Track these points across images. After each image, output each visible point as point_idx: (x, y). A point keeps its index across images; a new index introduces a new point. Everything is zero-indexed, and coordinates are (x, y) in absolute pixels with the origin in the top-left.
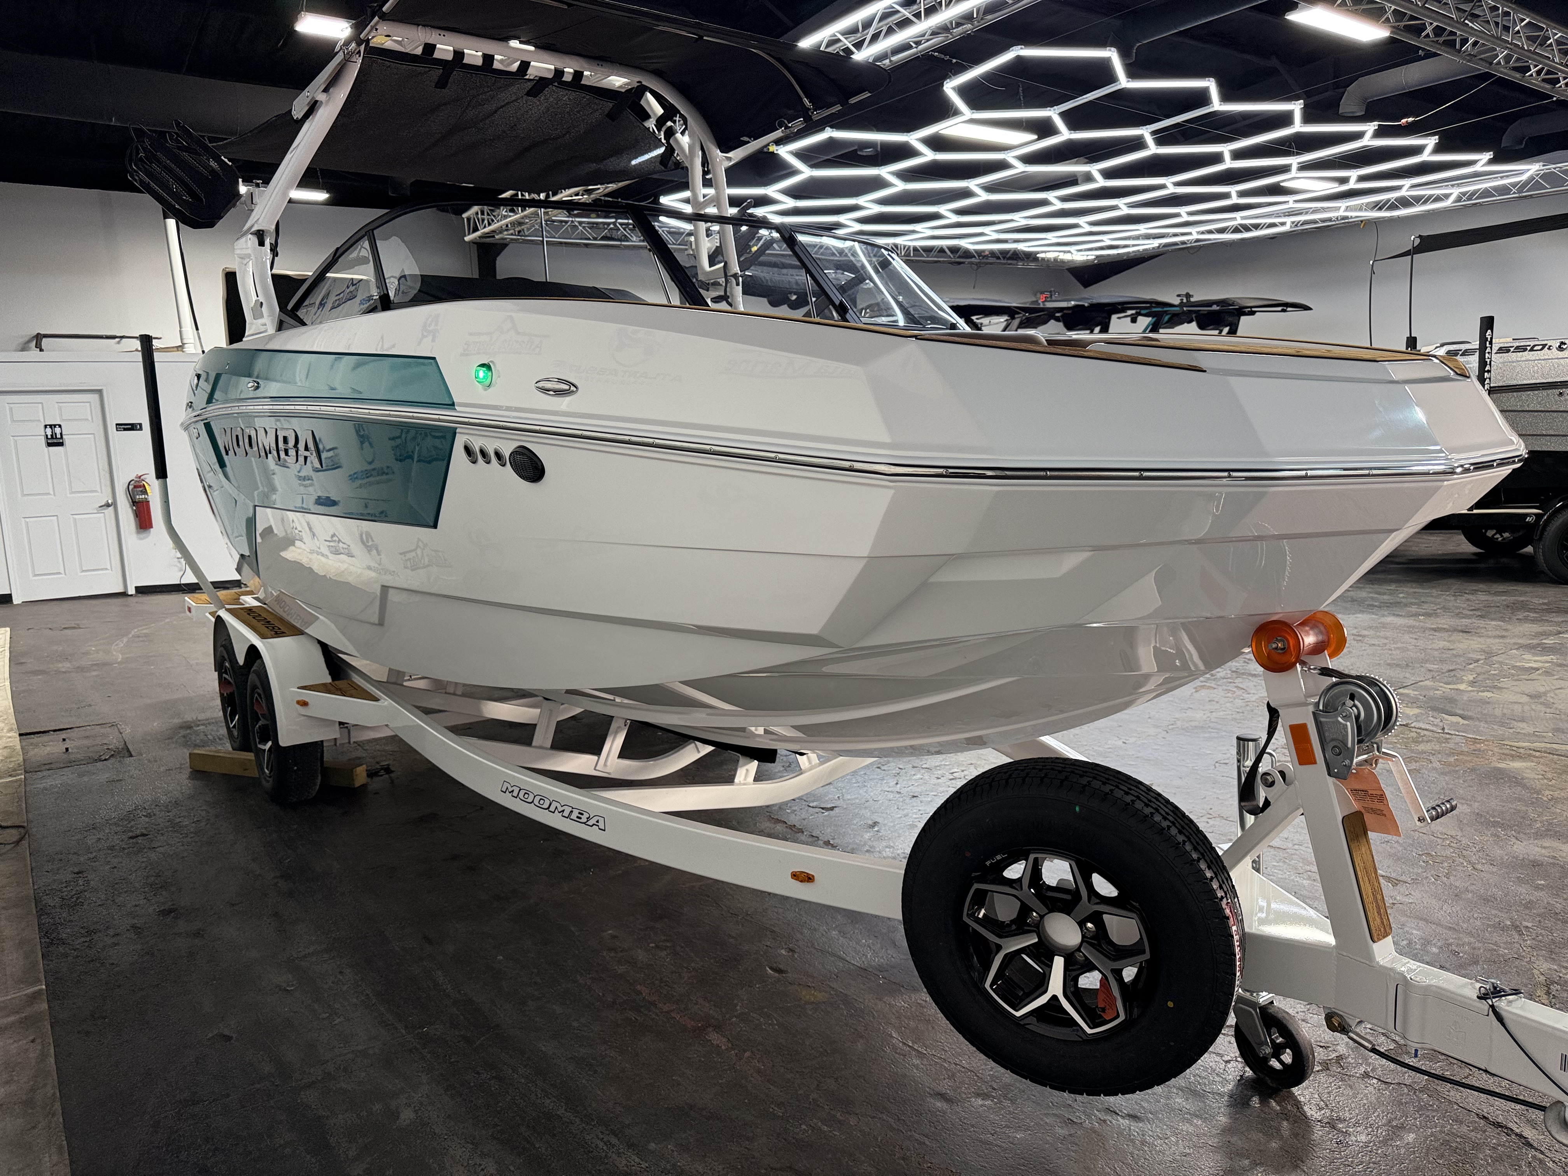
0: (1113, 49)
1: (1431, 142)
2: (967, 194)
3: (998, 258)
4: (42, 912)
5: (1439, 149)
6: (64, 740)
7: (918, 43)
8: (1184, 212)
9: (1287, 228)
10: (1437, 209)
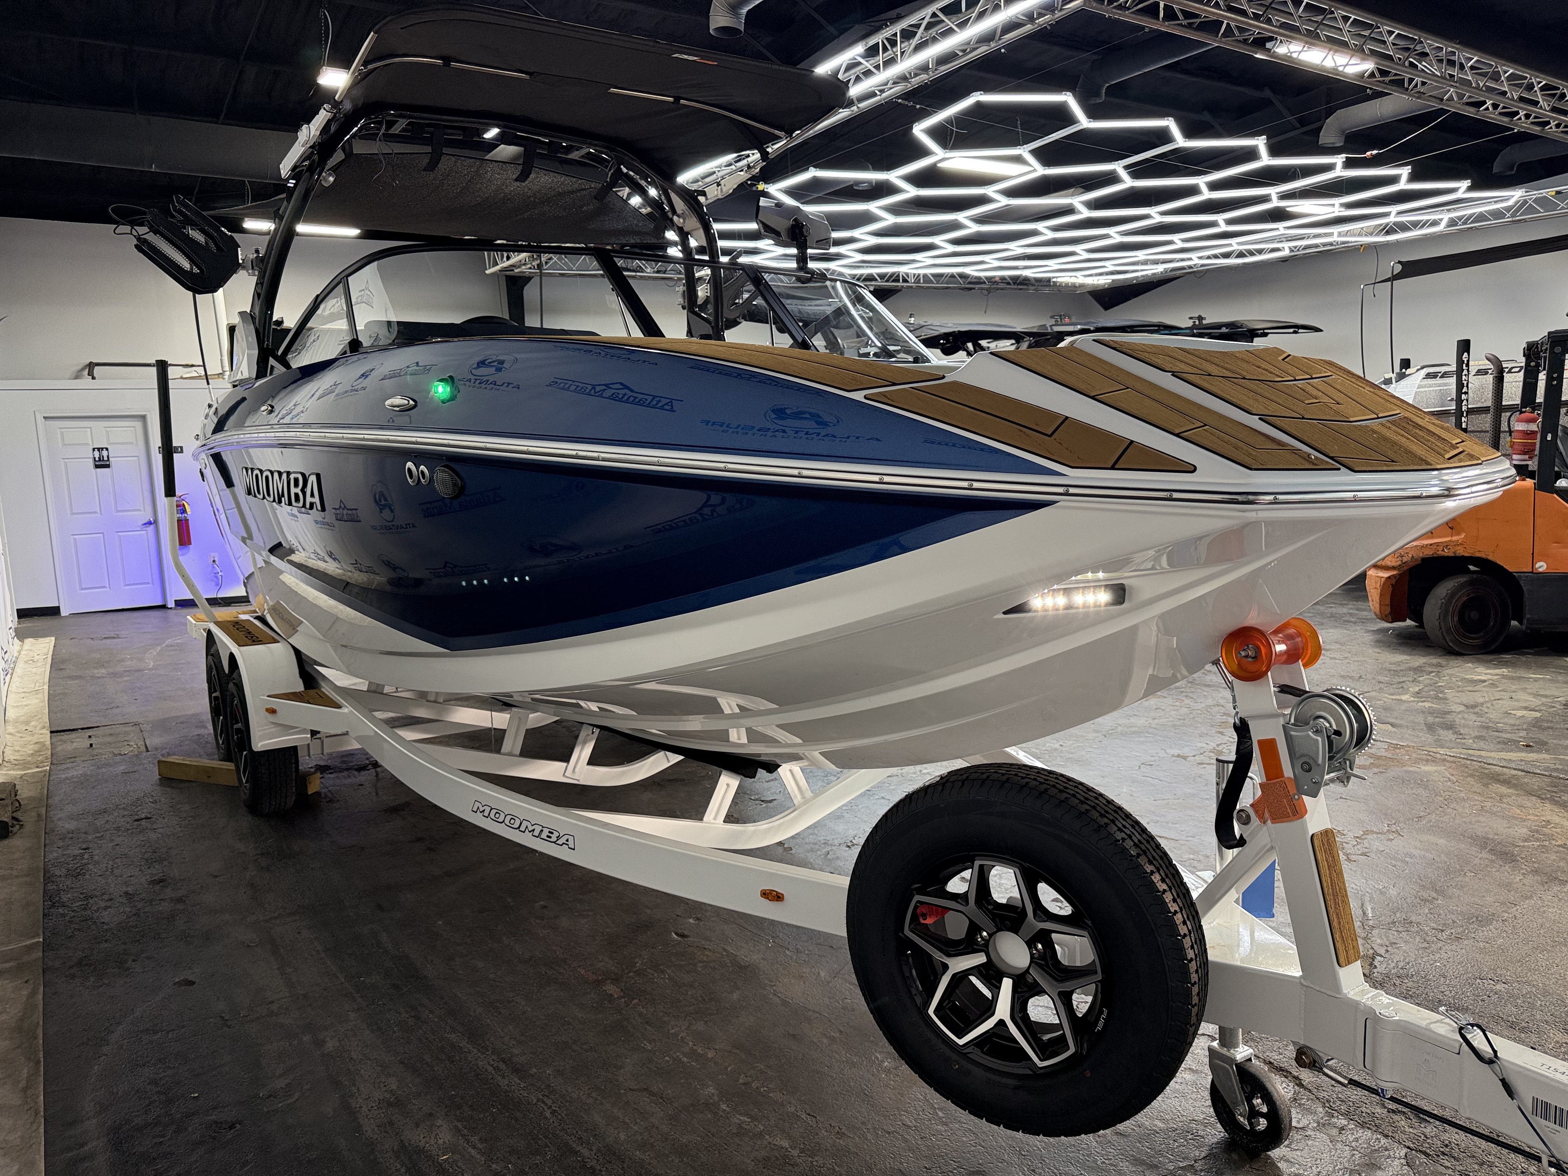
0: (1068, 93)
1: (1405, 172)
2: (955, 226)
3: (1009, 284)
4: (48, 878)
5: (1413, 178)
6: (90, 737)
7: (882, 91)
8: (1177, 239)
9: (1286, 253)
10: (1435, 233)
